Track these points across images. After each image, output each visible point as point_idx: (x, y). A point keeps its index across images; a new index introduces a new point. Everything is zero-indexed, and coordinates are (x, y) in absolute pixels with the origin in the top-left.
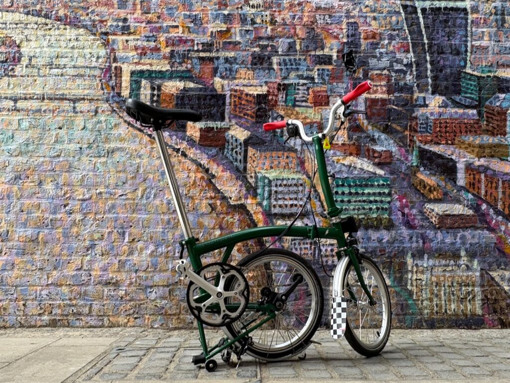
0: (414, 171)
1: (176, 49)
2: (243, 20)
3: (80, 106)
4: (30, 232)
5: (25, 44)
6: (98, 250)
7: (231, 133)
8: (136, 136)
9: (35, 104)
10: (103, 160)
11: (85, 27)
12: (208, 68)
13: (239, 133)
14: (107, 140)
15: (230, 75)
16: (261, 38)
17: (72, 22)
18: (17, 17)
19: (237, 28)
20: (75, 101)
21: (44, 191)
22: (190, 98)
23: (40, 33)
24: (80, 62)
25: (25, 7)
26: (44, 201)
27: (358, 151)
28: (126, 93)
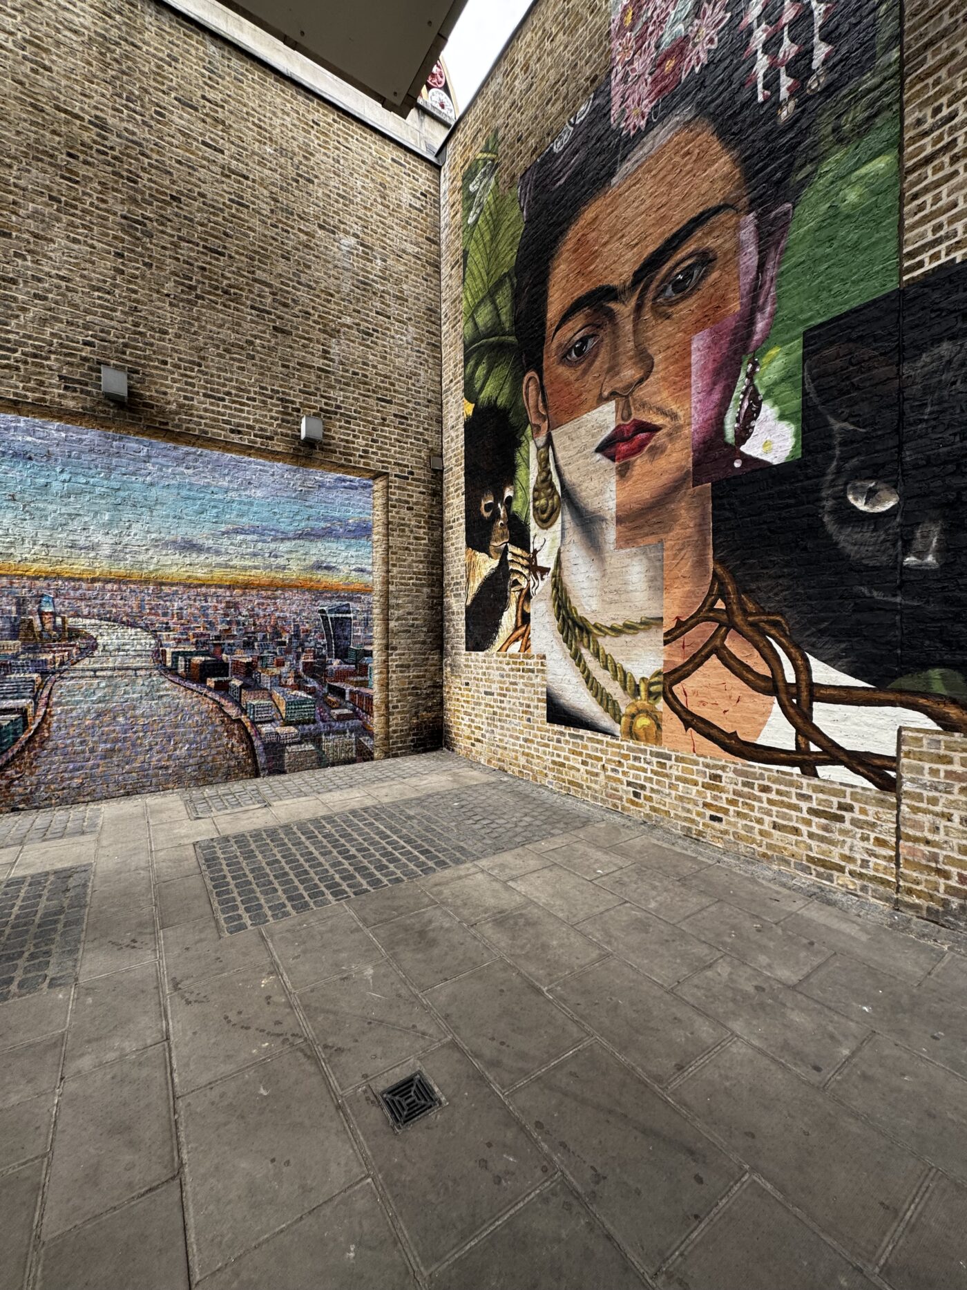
0: (326, 695)
1: (199, 639)
2: (238, 623)
6: (155, 750)
7: (232, 682)
9: (109, 673)
11: (141, 627)
12: (218, 649)
13: (237, 683)
15: (231, 652)
16: (248, 633)
17: (133, 625)
18: (93, 621)
19: (234, 627)
20: (136, 669)
22: (209, 666)
24: (139, 647)
25: (99, 616)
28: (169, 664)
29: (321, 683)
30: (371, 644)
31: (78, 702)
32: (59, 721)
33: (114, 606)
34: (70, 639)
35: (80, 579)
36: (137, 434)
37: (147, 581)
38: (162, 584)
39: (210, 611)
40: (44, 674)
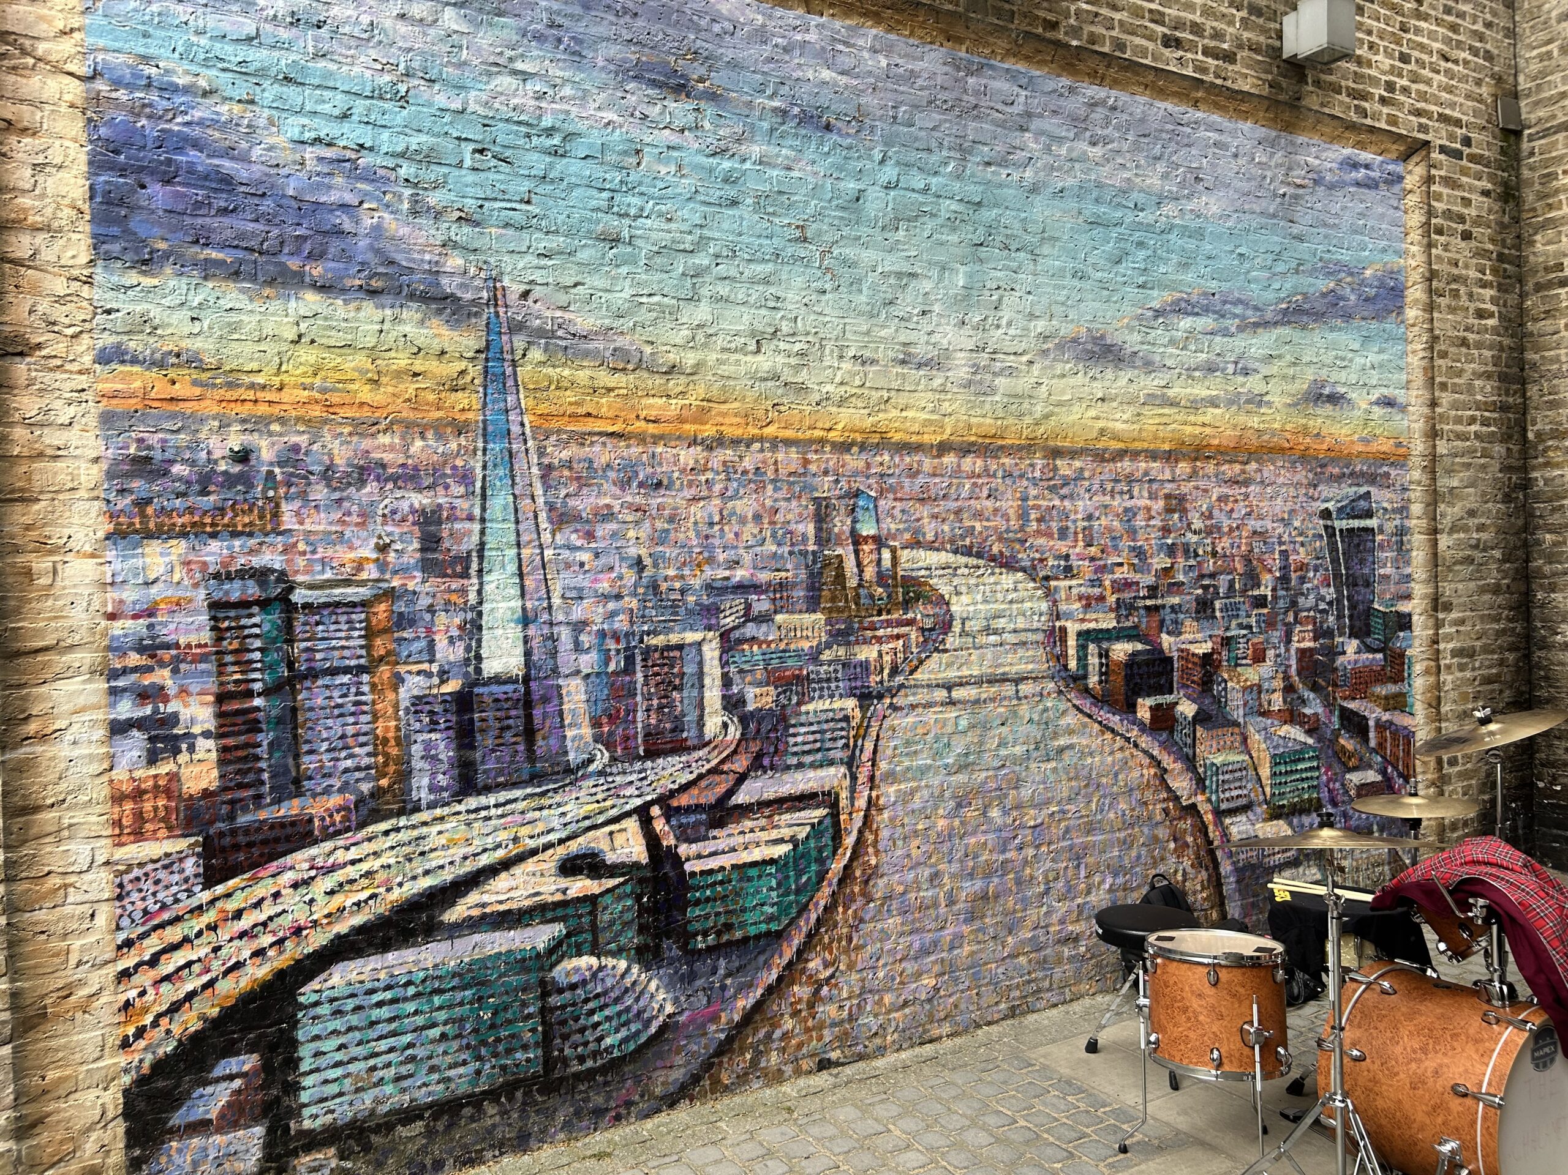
0: (1336, 734)
1: (1122, 596)
2: (1188, 551)
3: (1026, 688)
4: (979, 884)
5: (954, 599)
7: (1179, 708)
8: (1085, 726)
10: (1053, 764)
11: (1023, 570)
12: (1154, 622)
13: (1187, 709)
14: (1055, 736)
15: (1177, 629)
16: (1202, 576)
17: (1008, 564)
18: (944, 557)
19: (1180, 563)
20: (1018, 681)
21: (990, 821)
22: (1139, 666)
23: (973, 581)
24: (1021, 623)
25: (952, 541)
26: (991, 836)
27: (1292, 716)
28: (1073, 664)
29: (1329, 705)
30: (1408, 597)
31: (924, 771)
32: (892, 819)
33: (978, 515)
34: (907, 604)
35: (918, 448)
36: (1008, 54)
37: (1028, 448)
38: (1056, 453)
39: (1139, 522)
40: (865, 698)
